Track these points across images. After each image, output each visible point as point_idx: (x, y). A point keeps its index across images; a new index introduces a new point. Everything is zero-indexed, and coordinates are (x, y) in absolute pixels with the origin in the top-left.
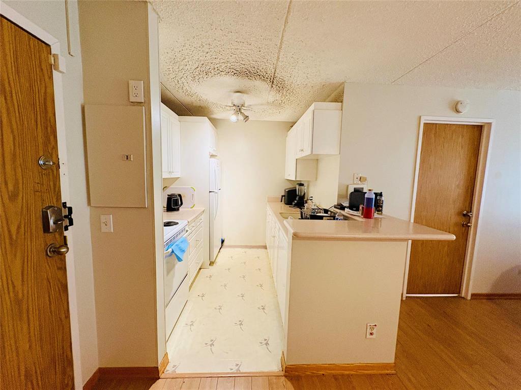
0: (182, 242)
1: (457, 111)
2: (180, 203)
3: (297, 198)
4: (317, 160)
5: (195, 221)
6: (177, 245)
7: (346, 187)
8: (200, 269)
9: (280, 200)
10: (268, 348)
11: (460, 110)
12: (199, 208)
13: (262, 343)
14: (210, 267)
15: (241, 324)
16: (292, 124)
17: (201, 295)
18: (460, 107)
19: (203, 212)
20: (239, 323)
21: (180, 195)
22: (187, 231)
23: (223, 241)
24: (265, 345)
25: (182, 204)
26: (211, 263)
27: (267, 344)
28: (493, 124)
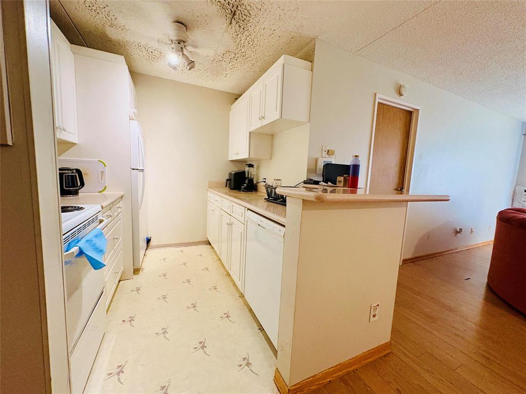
0: (96, 236)
1: (401, 95)
2: (79, 184)
3: (247, 182)
4: (272, 135)
5: (110, 209)
6: (87, 241)
7: (314, 162)
8: (119, 281)
9: (225, 186)
10: (251, 370)
11: (403, 93)
12: (113, 193)
13: (241, 365)
14: (135, 277)
15: (203, 347)
16: (237, 97)
17: (127, 319)
18: (403, 91)
19: (122, 197)
20: (199, 346)
21: (78, 171)
22: (101, 221)
23: (148, 241)
24: (246, 367)
25: (82, 184)
26: (136, 271)
27: (248, 364)
28: (420, 111)
